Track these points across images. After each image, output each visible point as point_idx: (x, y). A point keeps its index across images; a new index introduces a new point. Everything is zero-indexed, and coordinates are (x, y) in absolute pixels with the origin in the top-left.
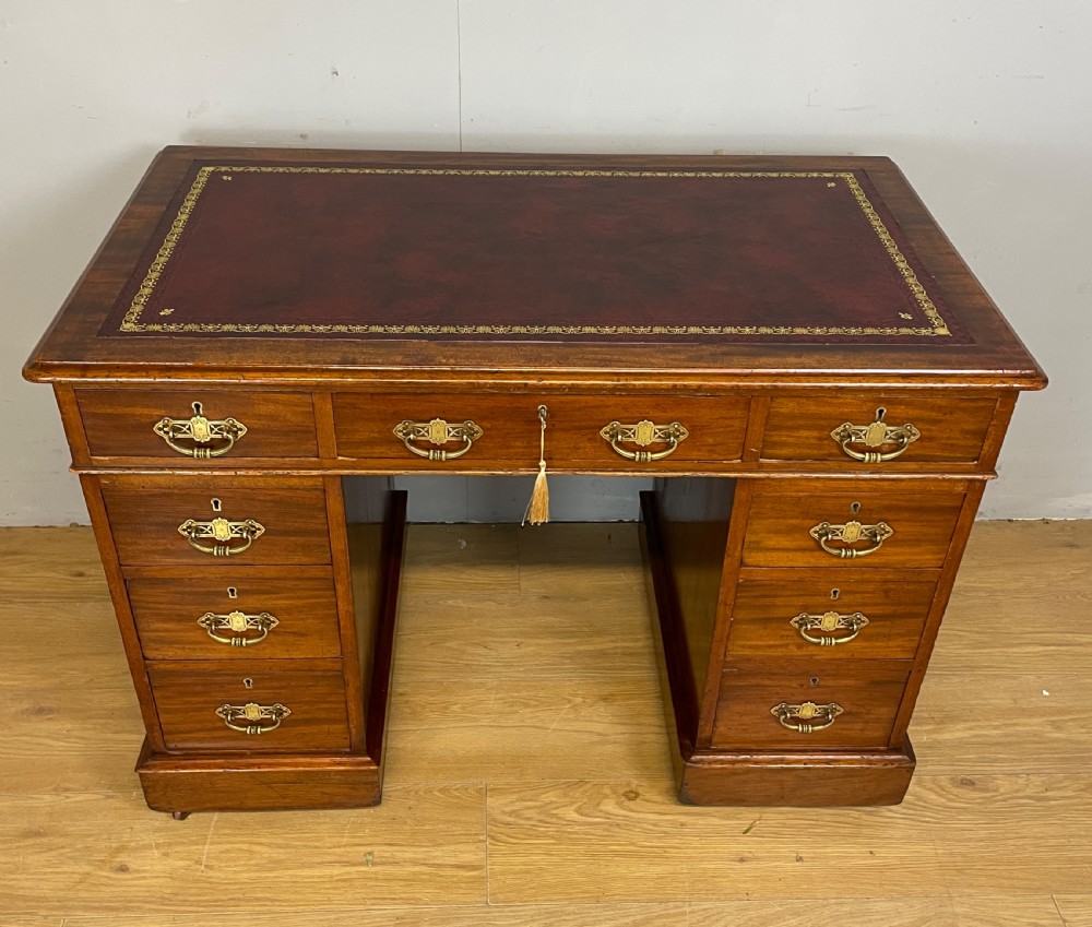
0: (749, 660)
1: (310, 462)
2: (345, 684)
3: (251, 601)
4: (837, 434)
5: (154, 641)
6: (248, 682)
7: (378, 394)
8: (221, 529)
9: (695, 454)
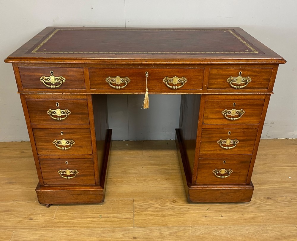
0: (206, 155)
1: (83, 90)
2: (94, 163)
3: (68, 136)
4: (229, 80)
5: (41, 149)
6: (67, 162)
7: (101, 68)
8: (59, 112)
9: (189, 87)
